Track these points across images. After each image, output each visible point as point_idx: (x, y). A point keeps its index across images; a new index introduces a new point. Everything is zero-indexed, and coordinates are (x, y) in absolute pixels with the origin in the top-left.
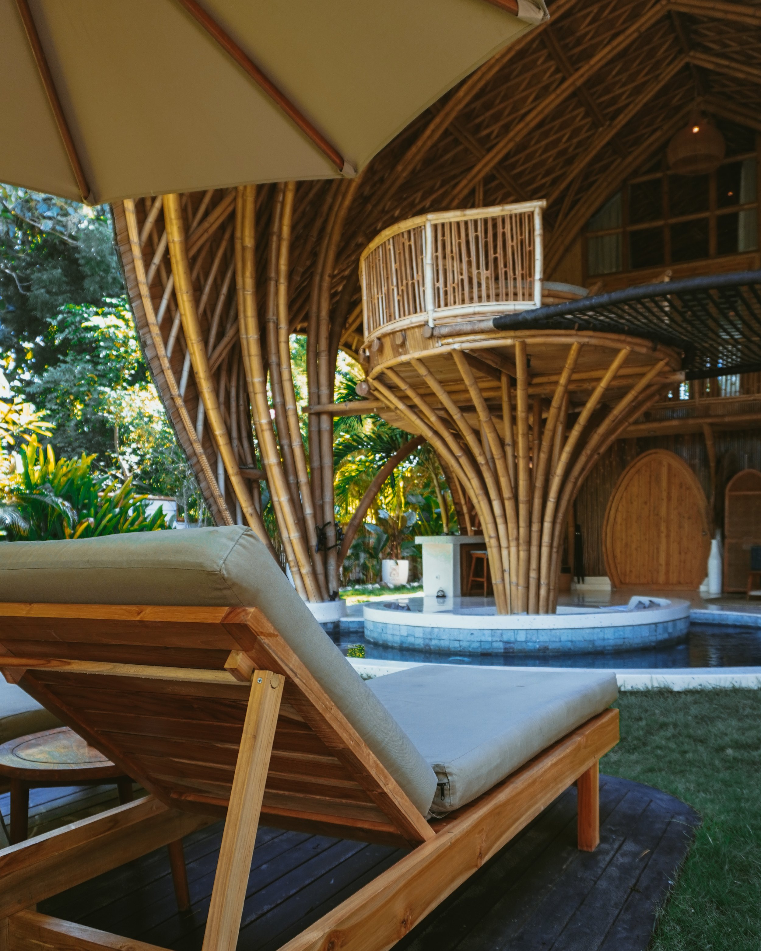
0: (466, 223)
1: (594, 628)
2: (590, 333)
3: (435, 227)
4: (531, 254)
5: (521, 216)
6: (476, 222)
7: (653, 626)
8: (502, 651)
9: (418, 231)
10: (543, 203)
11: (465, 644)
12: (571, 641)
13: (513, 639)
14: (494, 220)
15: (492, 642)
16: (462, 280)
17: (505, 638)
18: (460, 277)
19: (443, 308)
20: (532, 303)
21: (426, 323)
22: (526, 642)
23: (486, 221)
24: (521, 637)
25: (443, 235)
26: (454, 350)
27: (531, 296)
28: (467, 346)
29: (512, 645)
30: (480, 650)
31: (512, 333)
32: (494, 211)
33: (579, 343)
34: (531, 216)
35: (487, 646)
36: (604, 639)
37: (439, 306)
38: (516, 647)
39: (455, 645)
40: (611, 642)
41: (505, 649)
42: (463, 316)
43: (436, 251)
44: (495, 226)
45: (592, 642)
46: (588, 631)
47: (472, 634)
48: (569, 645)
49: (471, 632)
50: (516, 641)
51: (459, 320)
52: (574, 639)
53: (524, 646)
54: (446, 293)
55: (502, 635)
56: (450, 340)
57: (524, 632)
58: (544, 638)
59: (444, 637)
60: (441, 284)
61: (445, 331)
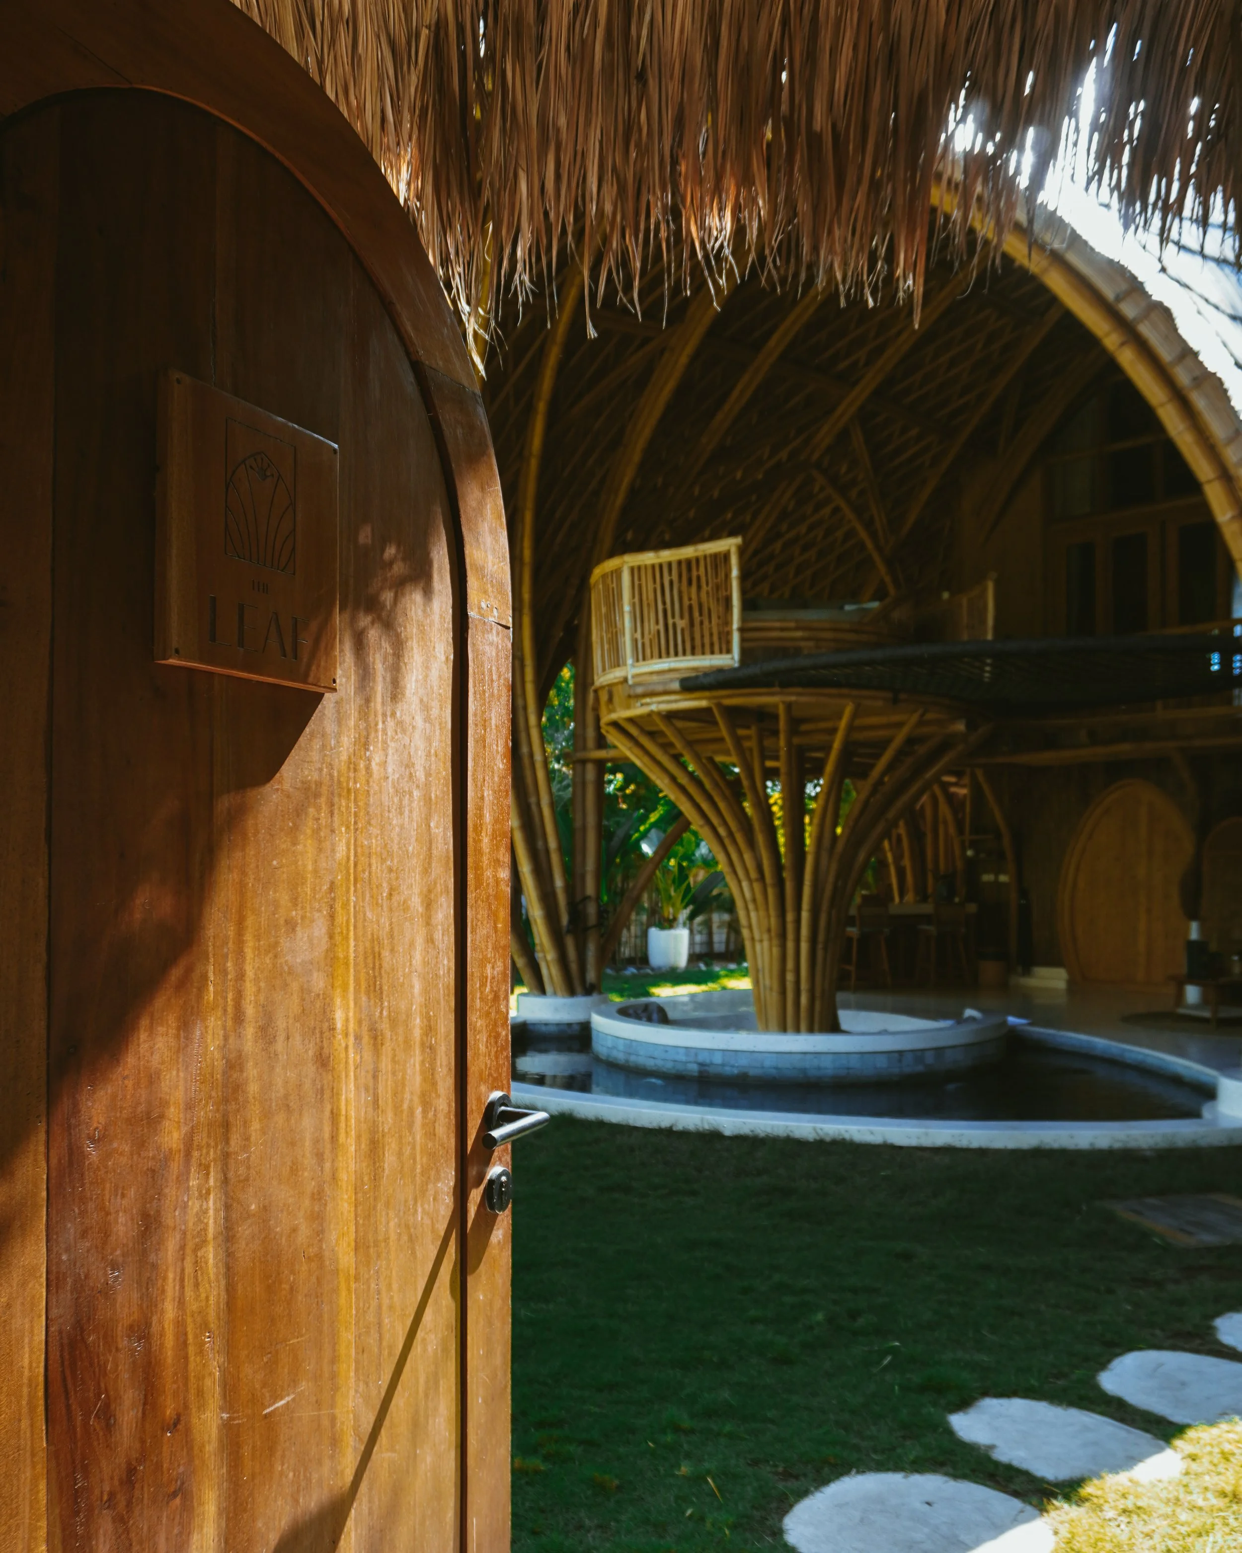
0: (661, 566)
1: (805, 1053)
2: (800, 690)
3: (632, 569)
4: (728, 600)
5: (715, 556)
6: (670, 564)
7: (896, 1055)
8: (696, 1074)
9: (618, 572)
10: (738, 540)
11: (660, 1063)
12: (776, 1068)
13: (708, 1061)
14: (689, 562)
15: (687, 1063)
16: (658, 632)
17: (701, 1059)
18: (657, 627)
19: (641, 663)
20: (729, 656)
21: (625, 680)
22: (723, 1065)
23: (679, 562)
24: (718, 1059)
25: (640, 579)
26: (652, 712)
27: (729, 651)
28: (664, 707)
29: (706, 1068)
30: (673, 1072)
31: (707, 694)
32: (688, 552)
33: (784, 702)
34: (726, 556)
35: (680, 1067)
36: (819, 1068)
37: (638, 660)
38: (712, 1070)
39: (650, 1064)
40: (830, 1072)
41: (700, 1072)
42: (659, 673)
43: (634, 597)
44: (689, 569)
45: (804, 1070)
46: (799, 1056)
47: (666, 1051)
48: (774, 1072)
49: (666, 1048)
50: (712, 1064)
51: (655, 678)
52: (780, 1066)
53: (719, 1070)
54: (643, 645)
55: (696, 1055)
56: (648, 700)
57: (720, 1054)
58: (743, 1062)
59: (642, 1053)
60: (638, 635)
61: (640, 690)
